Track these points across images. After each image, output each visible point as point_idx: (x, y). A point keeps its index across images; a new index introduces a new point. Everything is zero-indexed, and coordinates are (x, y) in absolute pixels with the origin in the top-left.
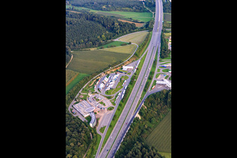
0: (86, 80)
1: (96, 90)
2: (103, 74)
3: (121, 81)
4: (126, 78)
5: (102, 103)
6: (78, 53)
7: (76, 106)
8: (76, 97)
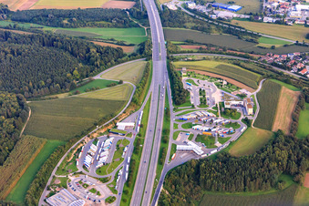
0: (60, 151)
1: (80, 169)
2: (86, 139)
3: (119, 149)
4: (126, 142)
5: (93, 190)
6: (38, 104)
7: (51, 200)
8: (48, 184)
